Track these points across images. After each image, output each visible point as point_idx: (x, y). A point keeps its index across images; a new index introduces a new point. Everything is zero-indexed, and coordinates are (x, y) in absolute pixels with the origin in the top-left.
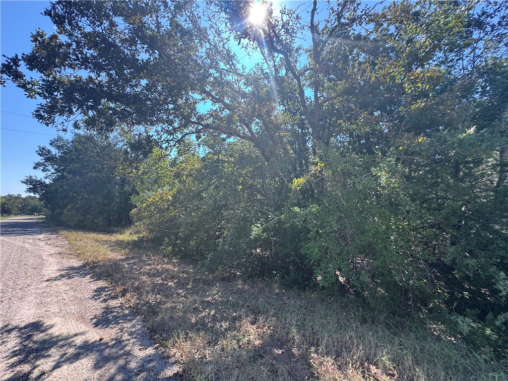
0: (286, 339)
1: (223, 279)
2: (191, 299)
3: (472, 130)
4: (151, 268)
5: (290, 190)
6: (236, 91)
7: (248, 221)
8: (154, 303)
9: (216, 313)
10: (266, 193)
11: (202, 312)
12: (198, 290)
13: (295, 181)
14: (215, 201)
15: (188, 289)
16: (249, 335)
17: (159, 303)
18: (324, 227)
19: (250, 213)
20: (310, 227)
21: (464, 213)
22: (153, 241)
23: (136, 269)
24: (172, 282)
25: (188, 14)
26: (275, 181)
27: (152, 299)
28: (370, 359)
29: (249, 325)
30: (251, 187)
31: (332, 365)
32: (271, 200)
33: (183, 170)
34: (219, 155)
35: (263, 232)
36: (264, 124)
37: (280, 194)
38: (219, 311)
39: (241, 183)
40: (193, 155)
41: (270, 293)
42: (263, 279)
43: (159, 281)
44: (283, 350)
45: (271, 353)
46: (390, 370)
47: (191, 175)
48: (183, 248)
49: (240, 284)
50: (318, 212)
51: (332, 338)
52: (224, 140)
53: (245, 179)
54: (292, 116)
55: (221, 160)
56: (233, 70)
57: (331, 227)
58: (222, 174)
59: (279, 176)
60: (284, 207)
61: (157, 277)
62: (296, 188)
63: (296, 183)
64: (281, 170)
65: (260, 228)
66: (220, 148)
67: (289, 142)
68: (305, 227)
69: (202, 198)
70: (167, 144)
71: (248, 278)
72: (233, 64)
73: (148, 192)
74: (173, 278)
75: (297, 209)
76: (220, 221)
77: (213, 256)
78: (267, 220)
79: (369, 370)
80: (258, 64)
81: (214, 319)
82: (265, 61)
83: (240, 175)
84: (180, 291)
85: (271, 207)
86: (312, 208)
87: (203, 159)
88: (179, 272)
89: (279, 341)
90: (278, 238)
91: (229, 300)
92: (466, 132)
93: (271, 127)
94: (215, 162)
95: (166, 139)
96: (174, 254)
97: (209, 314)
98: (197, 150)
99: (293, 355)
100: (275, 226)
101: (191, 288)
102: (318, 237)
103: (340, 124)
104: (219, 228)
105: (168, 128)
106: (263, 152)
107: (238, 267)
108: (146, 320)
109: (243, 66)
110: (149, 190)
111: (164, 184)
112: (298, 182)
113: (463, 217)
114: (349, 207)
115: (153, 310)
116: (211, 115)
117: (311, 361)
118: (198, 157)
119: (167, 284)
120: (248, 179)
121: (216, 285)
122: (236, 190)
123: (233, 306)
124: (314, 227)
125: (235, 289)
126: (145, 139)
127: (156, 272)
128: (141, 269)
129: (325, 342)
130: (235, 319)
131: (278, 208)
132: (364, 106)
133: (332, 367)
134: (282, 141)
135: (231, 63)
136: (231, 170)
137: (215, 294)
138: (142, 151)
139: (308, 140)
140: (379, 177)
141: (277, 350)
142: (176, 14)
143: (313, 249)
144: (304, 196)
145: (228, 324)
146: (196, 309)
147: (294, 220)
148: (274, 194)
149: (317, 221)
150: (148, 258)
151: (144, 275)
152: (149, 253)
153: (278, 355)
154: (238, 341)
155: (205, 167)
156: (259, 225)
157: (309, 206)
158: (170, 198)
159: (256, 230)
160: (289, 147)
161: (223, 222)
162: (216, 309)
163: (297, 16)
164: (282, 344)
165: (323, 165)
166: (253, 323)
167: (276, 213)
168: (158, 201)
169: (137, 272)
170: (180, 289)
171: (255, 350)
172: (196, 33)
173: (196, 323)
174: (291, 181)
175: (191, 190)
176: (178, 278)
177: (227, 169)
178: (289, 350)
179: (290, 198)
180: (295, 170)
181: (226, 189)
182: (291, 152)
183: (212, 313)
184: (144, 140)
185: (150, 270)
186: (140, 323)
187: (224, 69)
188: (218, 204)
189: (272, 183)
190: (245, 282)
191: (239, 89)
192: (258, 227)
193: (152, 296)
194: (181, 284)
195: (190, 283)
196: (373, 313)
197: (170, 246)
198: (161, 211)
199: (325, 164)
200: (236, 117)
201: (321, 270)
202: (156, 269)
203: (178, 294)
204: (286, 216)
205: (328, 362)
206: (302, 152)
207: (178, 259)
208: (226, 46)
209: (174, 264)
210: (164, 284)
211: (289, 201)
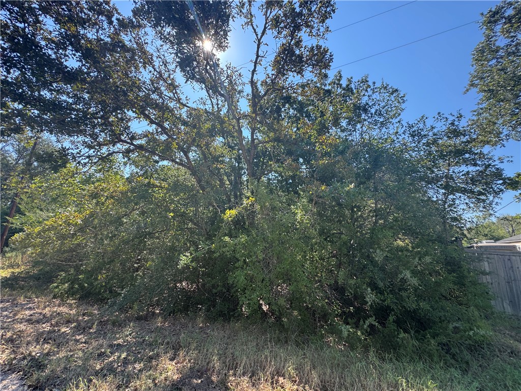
0: (207, 368)
1: (139, 319)
2: (95, 344)
3: (352, 186)
4: (34, 313)
5: (222, 221)
6: (176, 117)
7: (176, 251)
8: (38, 355)
9: (128, 355)
10: (198, 222)
11: (109, 357)
12: (105, 333)
13: (228, 212)
14: (139, 228)
15: (90, 333)
16: (168, 372)
17: (48, 354)
18: (251, 256)
19: (179, 242)
20: (238, 256)
21: (352, 245)
22: (37, 278)
23: (6, 316)
24: (67, 327)
25: (134, 36)
26: (209, 210)
27: (35, 350)
28: (279, 373)
29: (168, 362)
30: (183, 215)
31: (247, 383)
32: (202, 229)
33: (102, 190)
34: (151, 179)
35: (192, 262)
36: (203, 153)
37: (212, 224)
38: (132, 352)
39: (173, 210)
40: (116, 173)
41: (193, 327)
42: (187, 315)
43: (47, 327)
44: (202, 380)
45: (190, 384)
46: (294, 377)
47: (112, 197)
48: (86, 285)
49: (159, 322)
50: (246, 242)
51: (250, 360)
52: (157, 162)
53: (177, 206)
54: (230, 151)
55: (153, 185)
56: (176, 98)
57: (257, 257)
58: (152, 199)
59: (213, 206)
60: (215, 237)
61: (44, 323)
62: (228, 218)
63: (228, 214)
64: (216, 200)
65: (190, 257)
66: (151, 170)
67: (226, 173)
68: (234, 257)
69: (122, 224)
70: (87, 160)
71: (170, 315)
72: (176, 93)
73: (41, 213)
74: (68, 322)
75: (227, 239)
76: (141, 252)
77: (128, 291)
78: (196, 250)
79: (277, 381)
80: (202, 98)
81: (126, 362)
82: (208, 98)
83: (172, 202)
84: (78, 337)
85: (203, 236)
86: (242, 238)
87: (129, 180)
88: (78, 314)
89: (199, 372)
90: (206, 269)
91: (145, 340)
92: (349, 186)
93: (209, 158)
94: (145, 185)
95: (86, 155)
96: (71, 293)
97: (119, 357)
98: (122, 169)
99: (212, 382)
100: (205, 256)
101: (95, 332)
102: (245, 266)
103: (271, 165)
104: (138, 259)
105: (92, 142)
106: (199, 181)
107: (158, 304)
108: (26, 377)
109: (187, 97)
110: (41, 210)
111: (69, 204)
112: (230, 214)
113: (351, 248)
114: (273, 238)
115: (38, 364)
116: (146, 136)
117: (229, 384)
118: (122, 176)
119: (59, 330)
120: (181, 207)
121: (129, 325)
122: (167, 217)
123: (150, 345)
124: (242, 257)
125: (153, 327)
126: (59, 151)
127: (41, 317)
128: (15, 315)
129: (243, 365)
130: (152, 358)
131: (209, 237)
132: (289, 153)
133: (247, 385)
134: (219, 172)
135: (174, 92)
136: (162, 196)
137: (128, 334)
138: (52, 164)
139: (243, 174)
140: (296, 214)
141: (196, 380)
142: (120, 32)
143: (239, 277)
144: (235, 227)
145: (142, 365)
146: (101, 355)
147: (224, 249)
148: (206, 223)
149: (246, 251)
150: (27, 301)
151: (21, 323)
152: (29, 294)
153: (197, 384)
154: (154, 380)
155: (133, 190)
156: (189, 254)
157: (239, 237)
158: (79, 222)
159: (184, 259)
160: (225, 178)
161: (145, 252)
162: (127, 352)
163: (240, 74)
164: (202, 374)
165: (254, 199)
166: (172, 359)
167: (207, 243)
168: (61, 225)
169: (10, 320)
170: (79, 335)
171: (173, 385)
172: (140, 54)
173: (102, 369)
174: (223, 212)
175: (108, 214)
176: (77, 321)
177: (159, 195)
178: (209, 378)
179: (222, 228)
180: (230, 201)
181: (155, 215)
182: (228, 182)
183: (124, 355)
184: (56, 151)
185: (31, 315)
186: (15, 382)
187: (166, 96)
188: (143, 232)
189: (205, 212)
190: (165, 320)
191: (180, 116)
192: (187, 257)
193: (35, 347)
194: (81, 329)
195: (95, 326)
196: (287, 334)
197: (67, 282)
198: (63, 237)
199: (256, 199)
200: (175, 145)
201: (246, 297)
202: (41, 313)
203: (77, 341)
204: (216, 246)
205: (243, 382)
206: (237, 185)
207: (75, 299)
208: (172, 77)
209: (70, 306)
210: (55, 331)
211: (221, 231)
